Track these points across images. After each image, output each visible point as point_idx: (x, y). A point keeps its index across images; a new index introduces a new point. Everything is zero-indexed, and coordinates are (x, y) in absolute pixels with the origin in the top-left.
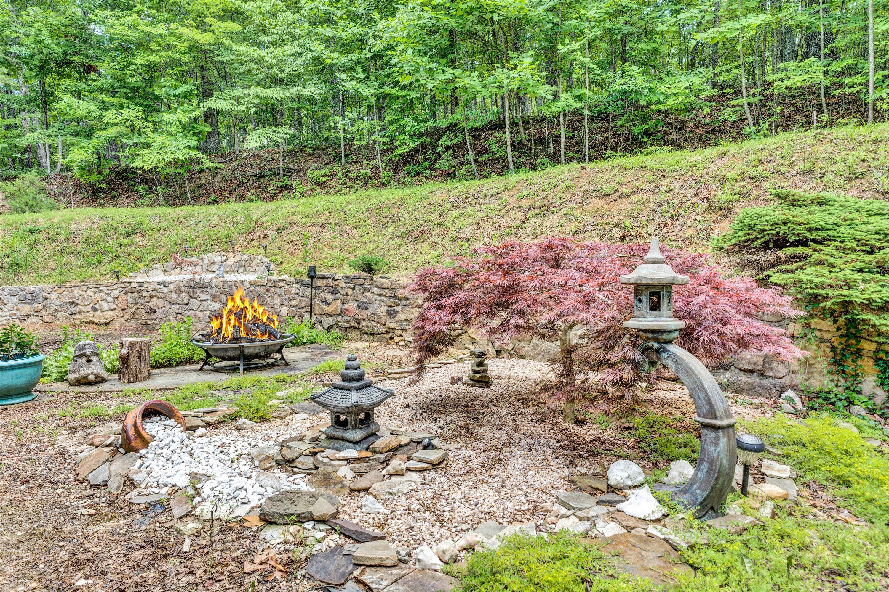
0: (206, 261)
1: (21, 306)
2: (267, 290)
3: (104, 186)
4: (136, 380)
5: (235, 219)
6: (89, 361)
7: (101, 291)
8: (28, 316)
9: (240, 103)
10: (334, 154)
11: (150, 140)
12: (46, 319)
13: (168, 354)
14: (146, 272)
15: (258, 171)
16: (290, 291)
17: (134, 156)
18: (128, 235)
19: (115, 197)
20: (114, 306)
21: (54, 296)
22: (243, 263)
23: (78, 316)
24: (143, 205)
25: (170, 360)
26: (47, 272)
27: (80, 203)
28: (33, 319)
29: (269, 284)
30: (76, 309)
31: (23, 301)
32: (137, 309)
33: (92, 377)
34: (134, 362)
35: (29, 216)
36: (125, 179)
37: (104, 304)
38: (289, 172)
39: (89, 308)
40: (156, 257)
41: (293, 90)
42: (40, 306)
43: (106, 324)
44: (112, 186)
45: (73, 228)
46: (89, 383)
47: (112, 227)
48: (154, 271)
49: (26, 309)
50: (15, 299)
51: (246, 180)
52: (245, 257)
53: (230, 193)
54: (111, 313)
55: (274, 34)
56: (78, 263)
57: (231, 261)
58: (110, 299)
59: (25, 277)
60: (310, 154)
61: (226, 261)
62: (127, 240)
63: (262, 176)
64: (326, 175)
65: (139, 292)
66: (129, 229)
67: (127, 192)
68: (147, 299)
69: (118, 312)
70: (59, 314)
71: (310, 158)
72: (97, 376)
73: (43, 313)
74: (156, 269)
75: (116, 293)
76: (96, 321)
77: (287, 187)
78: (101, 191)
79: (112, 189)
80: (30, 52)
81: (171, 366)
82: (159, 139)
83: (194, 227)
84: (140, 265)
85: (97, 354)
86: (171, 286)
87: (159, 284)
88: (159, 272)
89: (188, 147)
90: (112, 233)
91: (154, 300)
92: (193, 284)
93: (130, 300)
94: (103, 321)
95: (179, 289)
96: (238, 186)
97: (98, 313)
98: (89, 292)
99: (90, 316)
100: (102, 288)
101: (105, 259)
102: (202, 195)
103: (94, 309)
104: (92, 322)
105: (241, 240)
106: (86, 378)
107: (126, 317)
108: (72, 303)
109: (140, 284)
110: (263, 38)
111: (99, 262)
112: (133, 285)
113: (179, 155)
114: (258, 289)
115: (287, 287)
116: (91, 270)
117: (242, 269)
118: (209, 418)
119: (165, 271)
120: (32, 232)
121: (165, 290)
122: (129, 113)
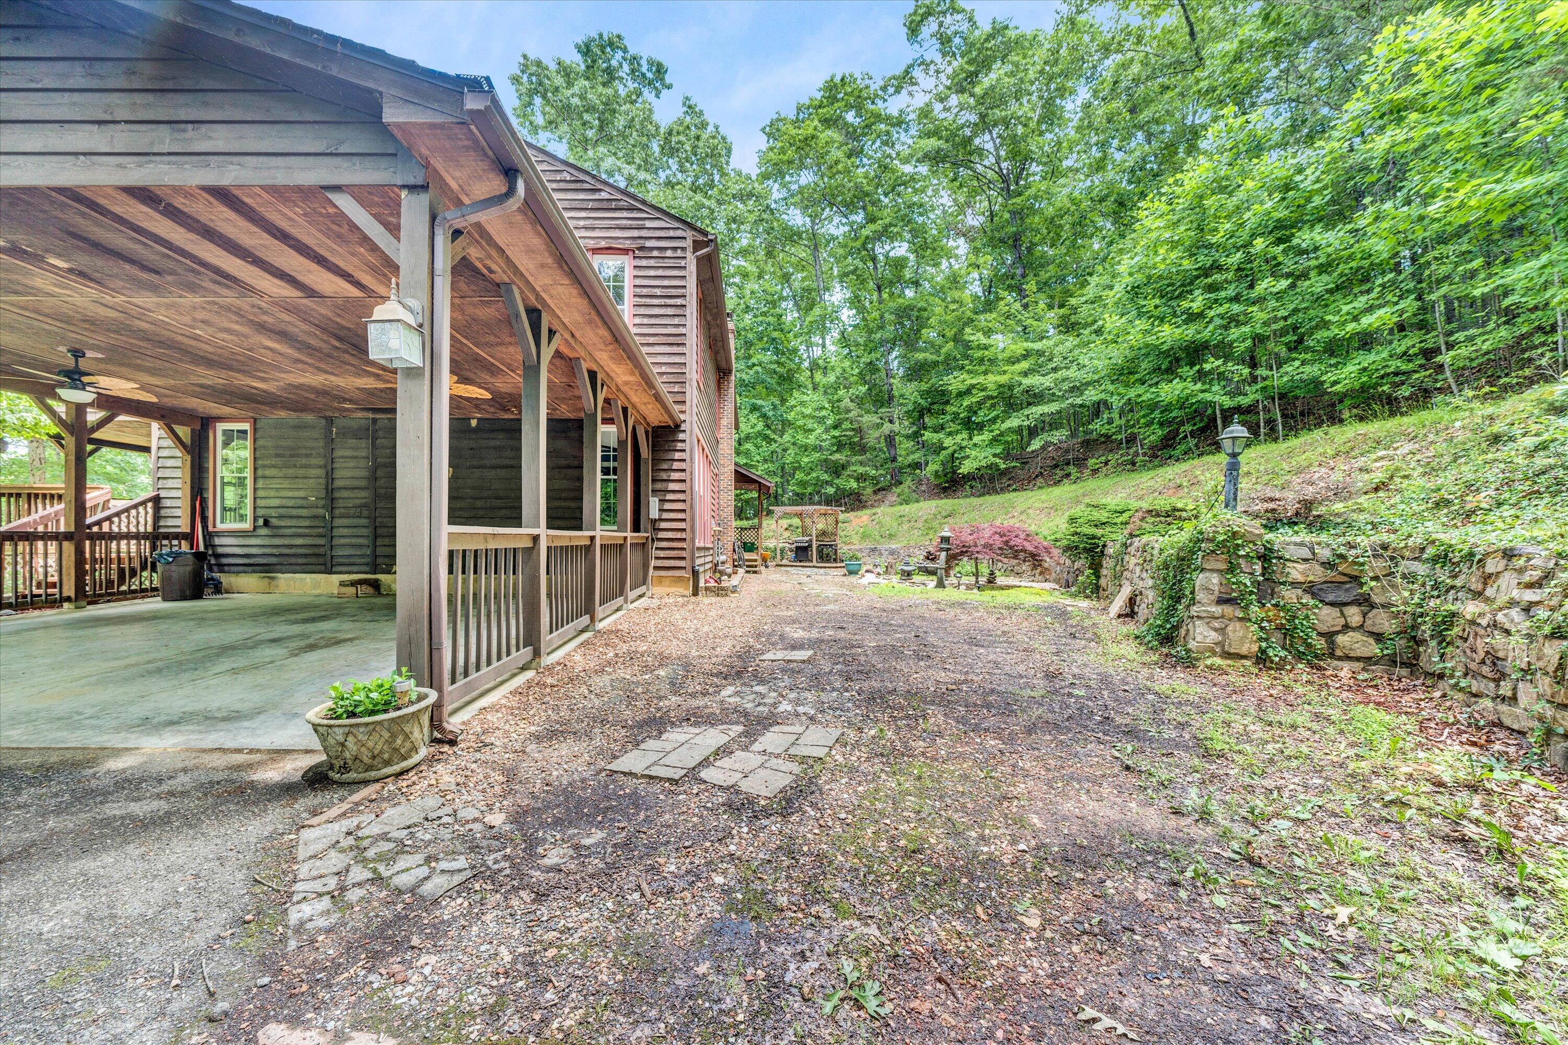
1: (889, 556)
3: (944, 486)
11: (969, 454)
15: (1055, 463)
17: (959, 465)
36: (958, 480)
42: (896, 557)
44: (950, 484)
63: (1056, 466)
67: (963, 486)
78: (943, 489)
79: (950, 487)
82: (973, 453)
89: (994, 456)
96: (1037, 476)
100: (922, 548)
122: (959, 438)
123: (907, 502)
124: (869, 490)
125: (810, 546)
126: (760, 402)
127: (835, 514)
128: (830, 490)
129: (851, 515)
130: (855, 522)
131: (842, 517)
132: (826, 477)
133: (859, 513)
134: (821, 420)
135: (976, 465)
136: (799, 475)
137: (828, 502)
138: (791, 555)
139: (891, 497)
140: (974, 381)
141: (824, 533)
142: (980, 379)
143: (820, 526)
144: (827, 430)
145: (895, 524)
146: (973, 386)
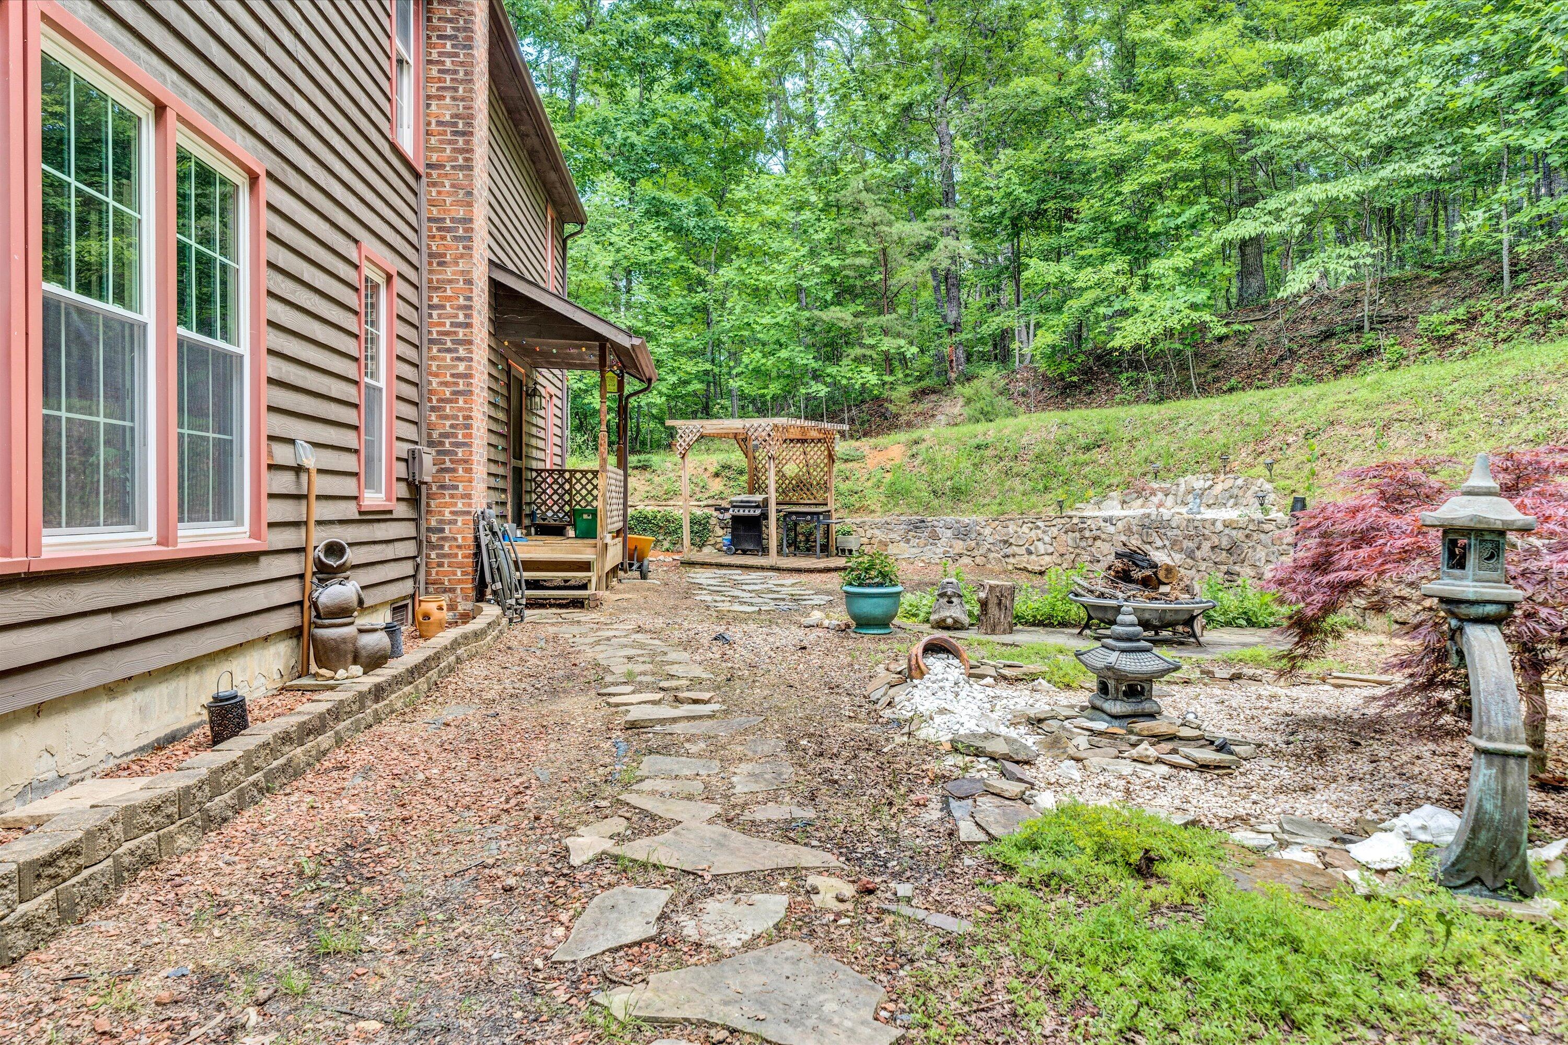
0: (1182, 488)
1: (955, 542)
2: (1247, 536)
3: (1075, 379)
4: (993, 632)
5: (1246, 419)
6: (950, 602)
7: (1038, 528)
8: (960, 555)
9: (1278, 219)
10: (1488, 274)
11: (1136, 304)
12: (979, 560)
13: (1047, 609)
14: (1098, 503)
15: (1323, 328)
16: (1280, 539)
17: (1112, 329)
18: (1087, 449)
19: (1091, 392)
20: (1051, 549)
21: (987, 531)
22: (1235, 491)
23: (1011, 560)
24: (1122, 403)
25: (1051, 617)
26: (987, 501)
27: (1046, 404)
28: (966, 560)
29: (1251, 527)
30: (1009, 551)
31: (956, 537)
32: (1078, 555)
33: (949, 621)
34: (993, 610)
35: (981, 427)
36: (1108, 365)
37: (1040, 544)
38: (1381, 322)
39: (1022, 550)
40: (1115, 481)
41: (1387, 172)
42: (973, 544)
43: (1042, 573)
44: (1088, 375)
45: (1024, 441)
46: (948, 628)
47: (1071, 438)
48: (1109, 502)
49: (959, 546)
50: (949, 533)
51: (1295, 347)
52: (1240, 482)
53: (1265, 372)
54: (1047, 558)
55: (1351, 79)
56: (1022, 488)
57: (1219, 488)
58: (1047, 539)
59: (964, 506)
60: (1436, 282)
61: (1210, 487)
62: (1086, 457)
63: (1328, 335)
64: (1458, 321)
65: (1081, 530)
66: (1090, 440)
67: (1107, 384)
68: (1090, 542)
69: (1055, 558)
70: (991, 555)
71: (1435, 288)
72: (956, 621)
73: (975, 553)
74: (1112, 499)
75: (1054, 531)
76: (1030, 568)
77: (1370, 352)
78: (1073, 386)
79: (1089, 381)
80: (1000, 209)
81: (1051, 625)
82: (1146, 301)
83: (1181, 433)
84: (1091, 492)
85: (960, 596)
86: (1120, 524)
87: (1105, 521)
88: (1116, 503)
89: (1194, 307)
90: (1069, 448)
91: (1098, 543)
92: (1147, 522)
93: (1070, 542)
94: (1037, 568)
95: (1130, 529)
96: (1282, 359)
97: (1033, 557)
98: (1025, 529)
99: (1023, 560)
100: (1039, 523)
101: (1055, 483)
102: (1216, 380)
103: (1030, 553)
104: (1025, 569)
105: (1244, 454)
106: (944, 620)
107: (1065, 566)
108: (1005, 542)
109: (1083, 519)
110: (1334, 93)
111: (1046, 488)
112: (1075, 521)
113: (1173, 322)
114: (1234, 533)
115: (1277, 532)
116: (1034, 499)
117: (1232, 501)
118: (1007, 672)
119: (1124, 502)
120: (978, 447)
121: (1112, 529)
122: (1109, 269)
123: (987, 416)
124: (903, 391)
125: (765, 516)
126: (668, 196)
127: (825, 440)
128: (820, 390)
129: (865, 445)
130: (873, 460)
131: (841, 447)
132: (806, 359)
133: (882, 440)
134: (800, 231)
135: (1155, 328)
136: (752, 357)
137: (814, 414)
138: (722, 535)
139: (953, 407)
140: (1148, 136)
141: (801, 485)
142: (1159, 131)
143: (791, 469)
144: (813, 253)
145: (966, 465)
146: (1144, 147)
